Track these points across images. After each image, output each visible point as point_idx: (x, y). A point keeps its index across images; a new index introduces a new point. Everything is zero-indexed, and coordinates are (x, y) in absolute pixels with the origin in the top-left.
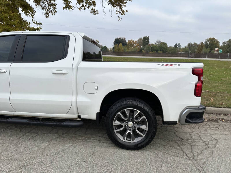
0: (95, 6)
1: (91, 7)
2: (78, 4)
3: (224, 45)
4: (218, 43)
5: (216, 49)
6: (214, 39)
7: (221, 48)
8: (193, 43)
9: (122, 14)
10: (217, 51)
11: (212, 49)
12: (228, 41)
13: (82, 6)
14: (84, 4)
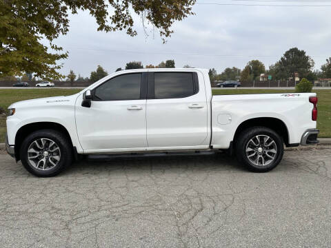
0: (132, 25)
1: (128, 27)
2: (113, 23)
3: (271, 70)
4: (262, 67)
5: (262, 75)
6: (257, 61)
7: (268, 73)
8: (231, 68)
9: (167, 36)
10: (263, 77)
11: (256, 75)
12: (276, 65)
13: (118, 26)
14: (120, 22)
